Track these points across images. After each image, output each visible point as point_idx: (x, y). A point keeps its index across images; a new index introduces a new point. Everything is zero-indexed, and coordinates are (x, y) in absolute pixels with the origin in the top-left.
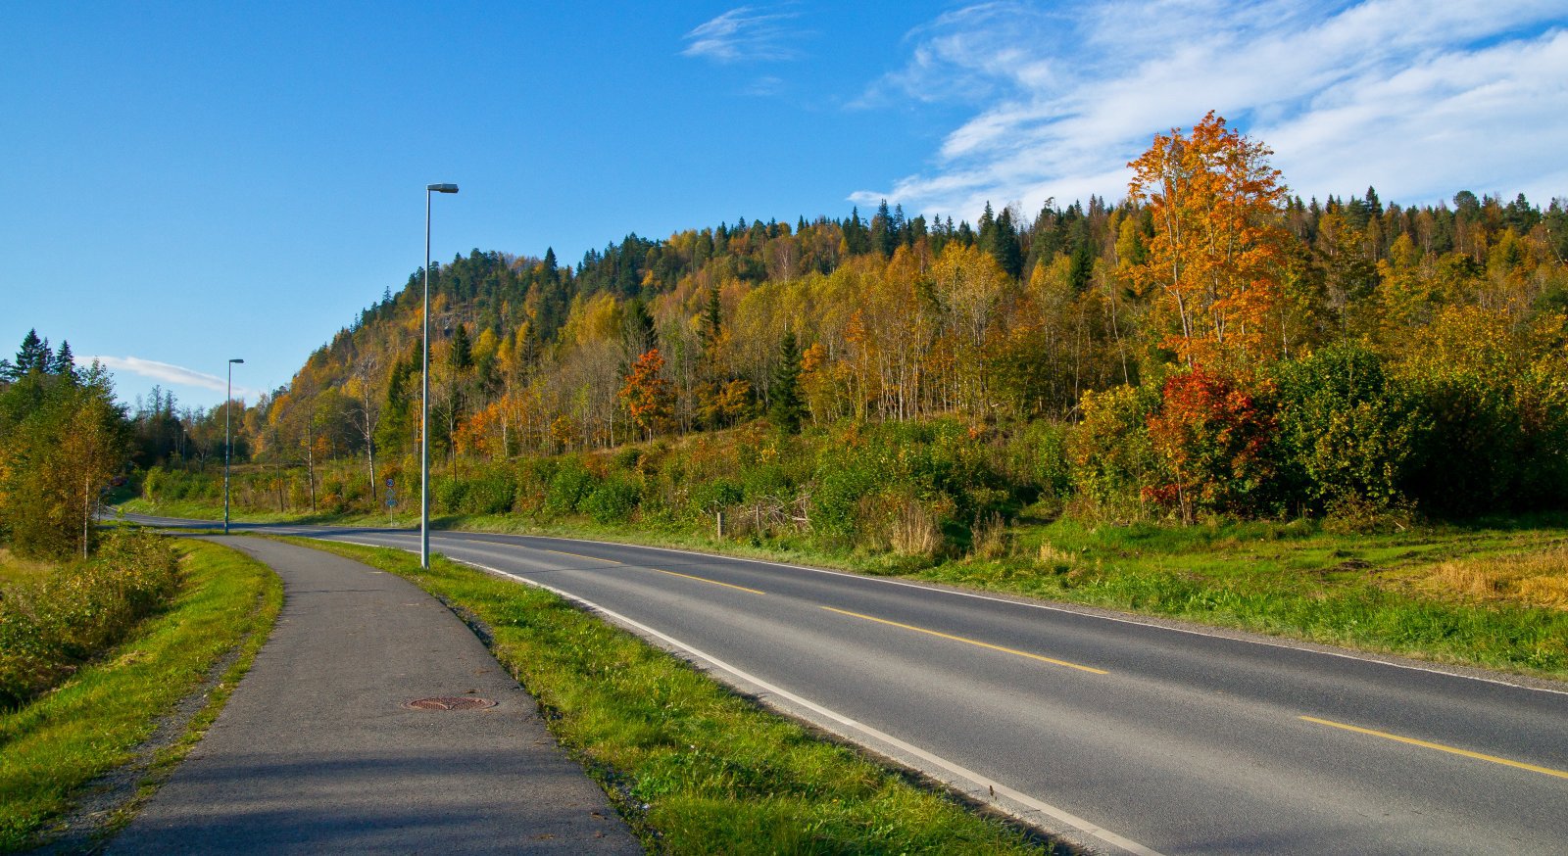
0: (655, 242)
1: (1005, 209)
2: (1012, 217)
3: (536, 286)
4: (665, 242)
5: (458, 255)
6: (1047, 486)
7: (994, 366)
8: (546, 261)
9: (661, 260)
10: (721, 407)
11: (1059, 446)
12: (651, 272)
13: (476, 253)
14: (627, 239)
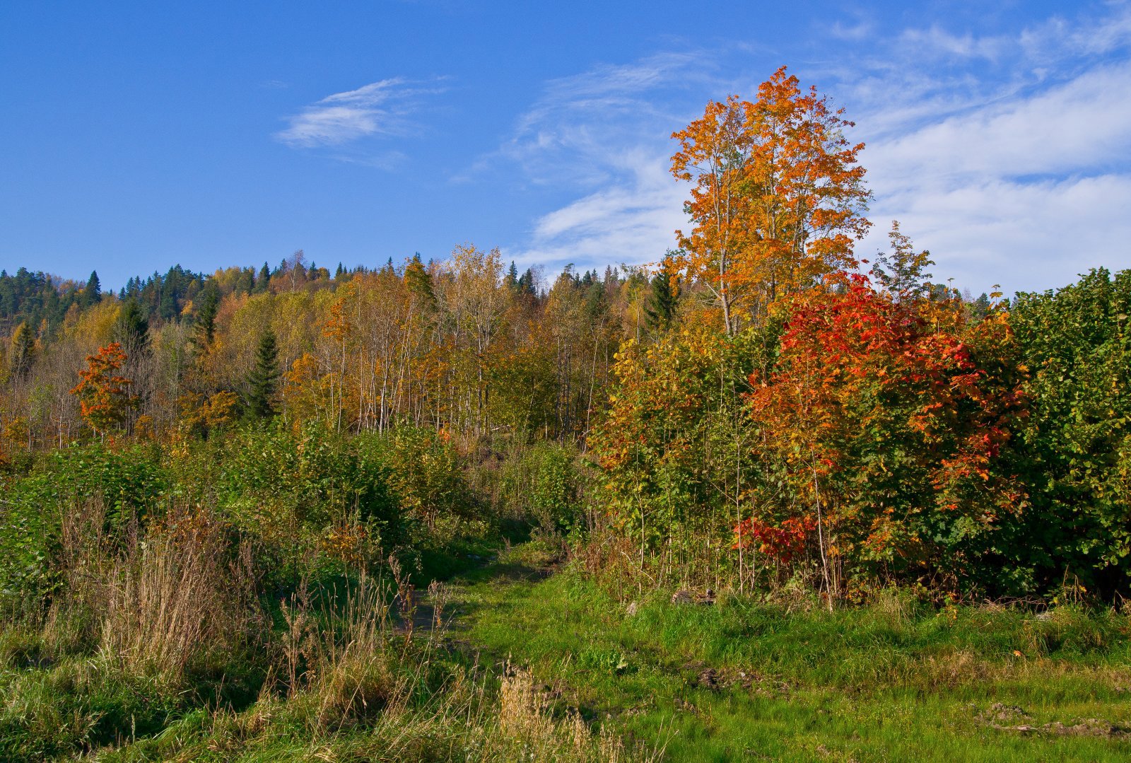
0: (198, 274)
1: (529, 270)
2: (534, 281)
3: (77, 306)
4: (208, 276)
5: (4, 273)
6: (546, 519)
7: (495, 377)
8: (89, 283)
9: (202, 292)
10: (204, 418)
11: (566, 467)
12: (191, 302)
13: (23, 272)
14: (172, 270)
